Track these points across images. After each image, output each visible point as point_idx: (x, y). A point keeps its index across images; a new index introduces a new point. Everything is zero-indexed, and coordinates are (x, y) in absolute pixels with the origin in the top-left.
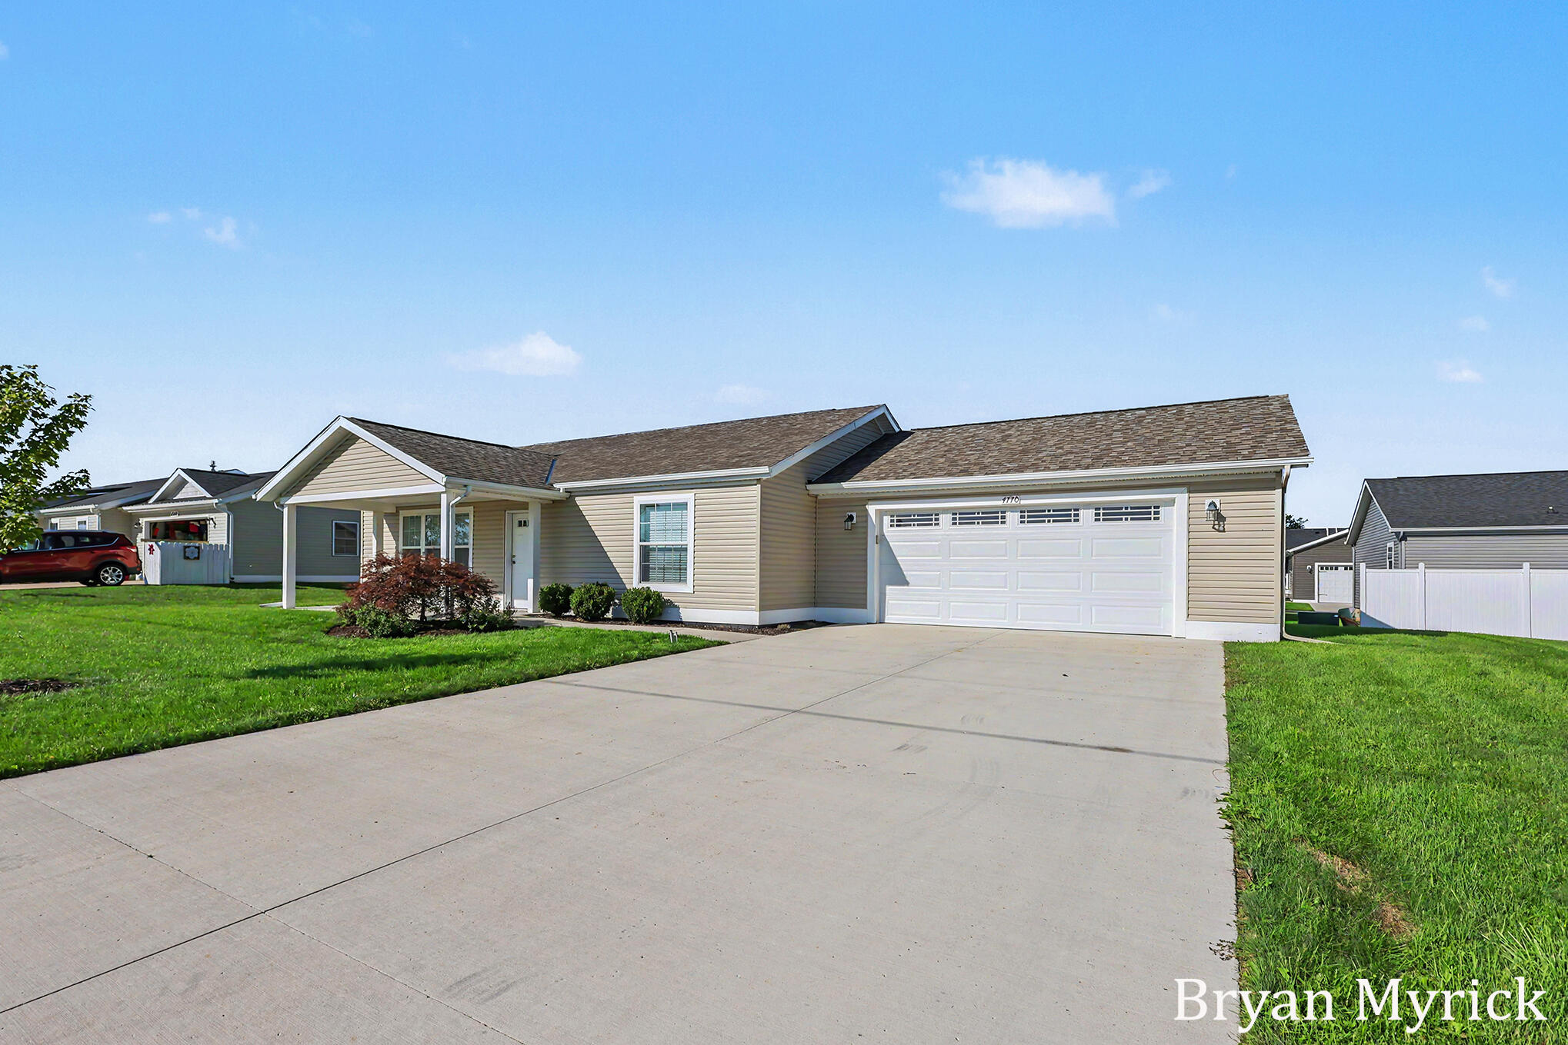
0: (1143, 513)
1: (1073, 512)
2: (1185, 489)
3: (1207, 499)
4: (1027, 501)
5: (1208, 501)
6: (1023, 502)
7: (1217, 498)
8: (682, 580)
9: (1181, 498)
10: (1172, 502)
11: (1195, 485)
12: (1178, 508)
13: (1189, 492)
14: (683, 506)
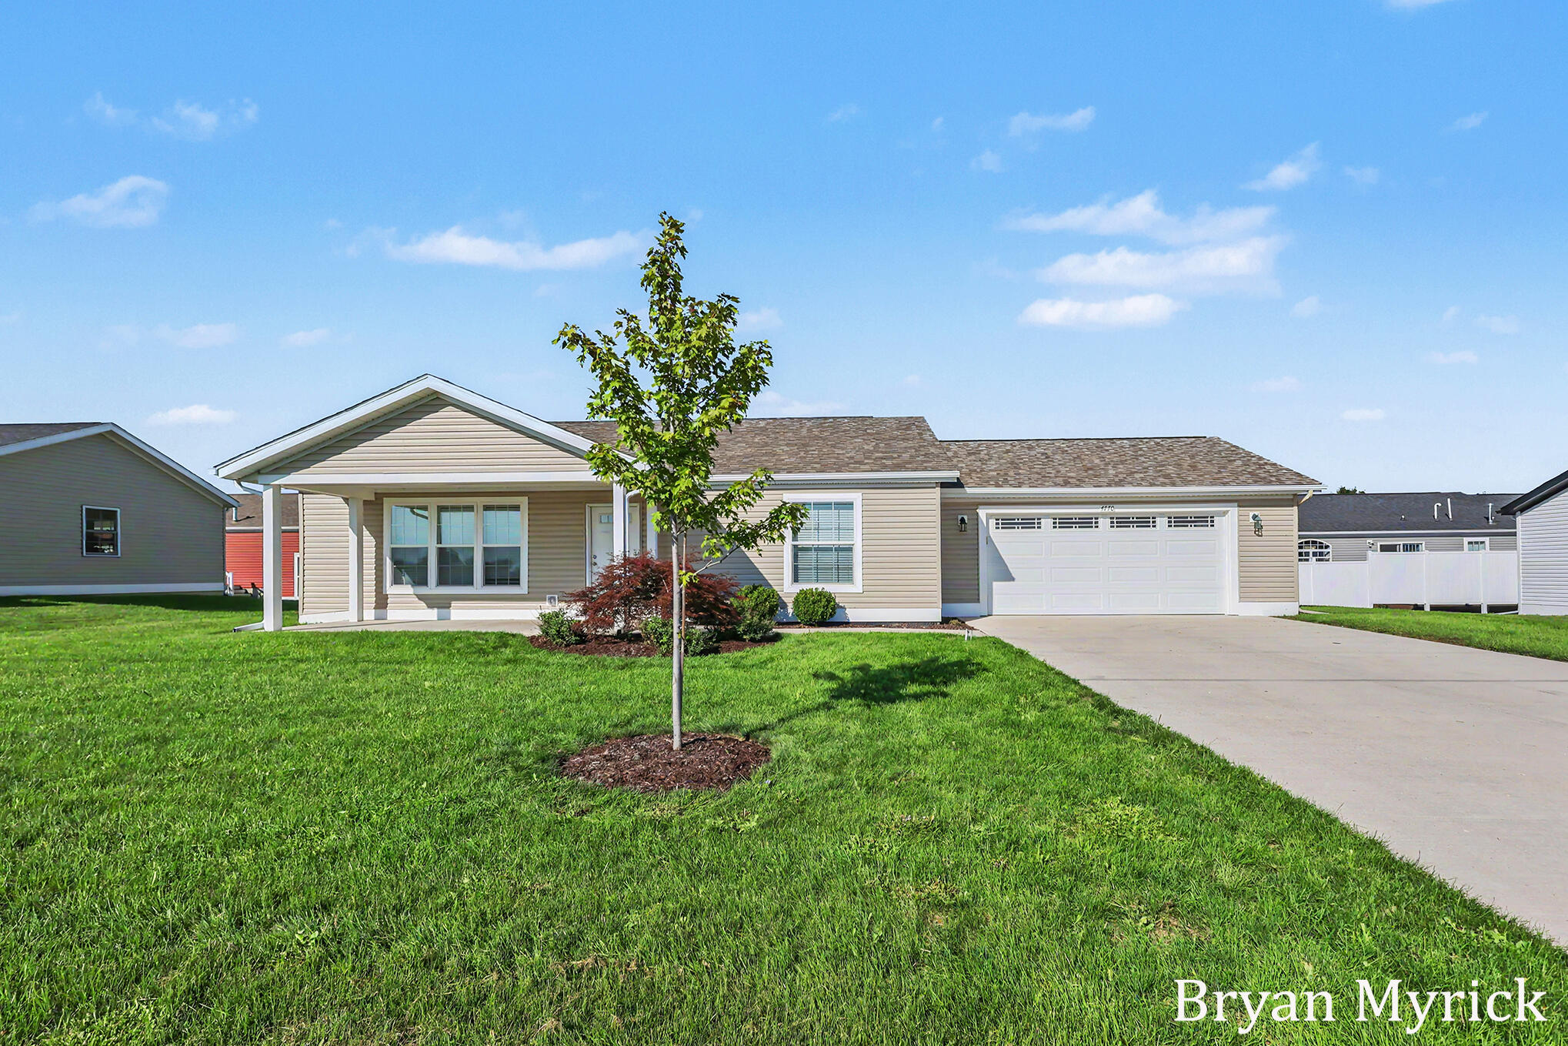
0: (1202, 521)
1: (1151, 520)
2: (1236, 504)
3: (1252, 512)
4: (1120, 510)
5: (1251, 514)
6: (1117, 510)
7: (1257, 511)
8: (850, 579)
9: (1233, 511)
10: (1225, 513)
11: (1243, 502)
12: (1230, 520)
13: (1239, 506)
14: (849, 505)
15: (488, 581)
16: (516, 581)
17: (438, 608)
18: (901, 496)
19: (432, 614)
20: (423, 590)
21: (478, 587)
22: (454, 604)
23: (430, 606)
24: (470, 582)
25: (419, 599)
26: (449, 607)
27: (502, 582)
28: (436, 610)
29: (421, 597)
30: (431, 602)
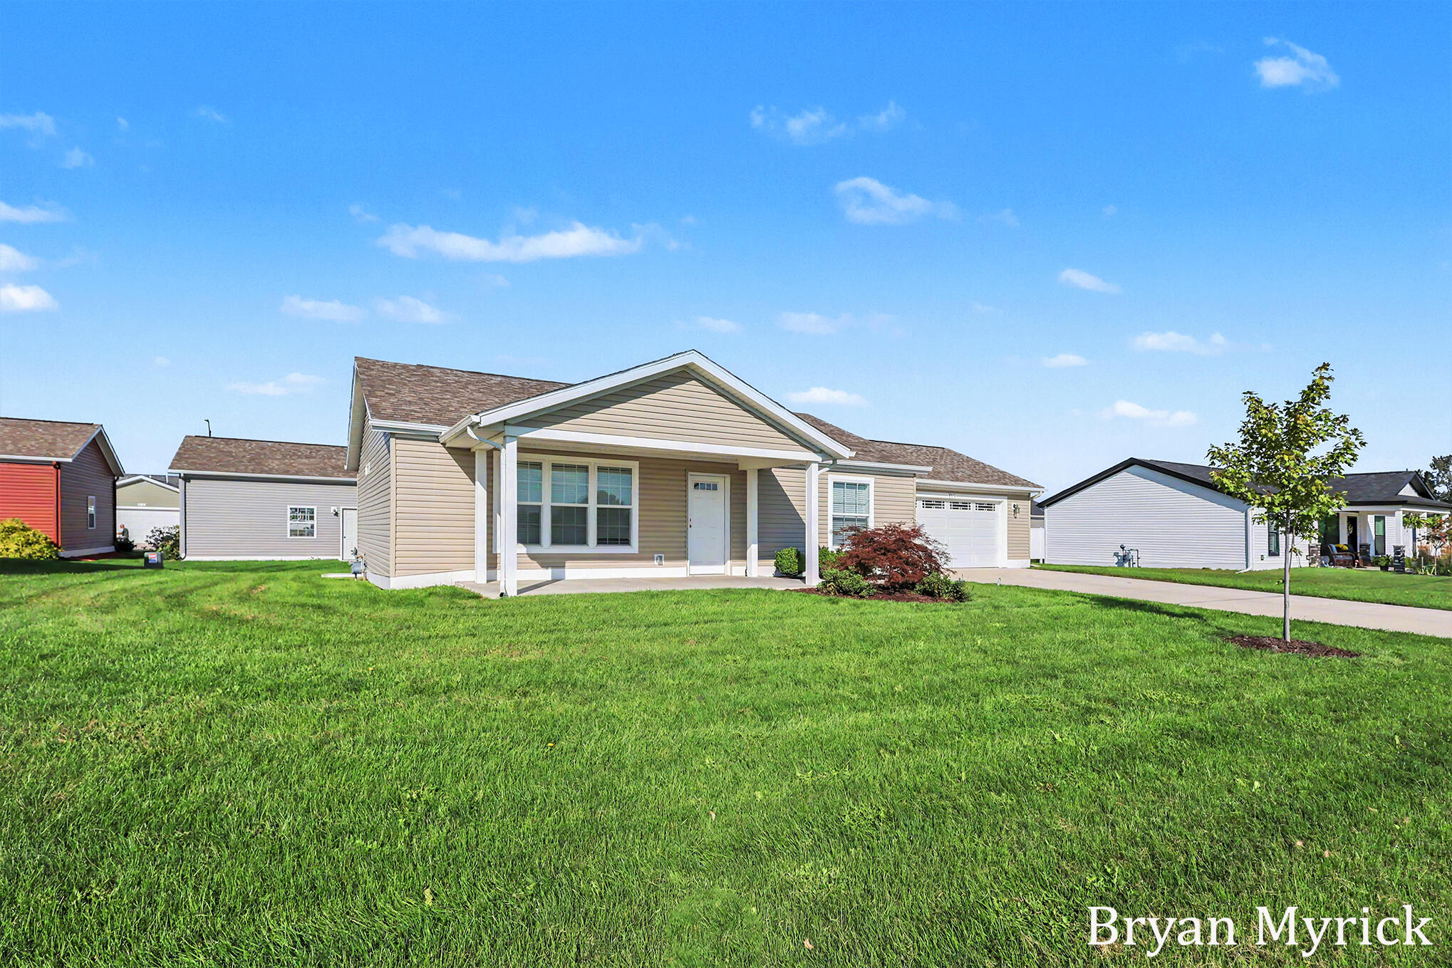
0: (989, 507)
1: (968, 505)
2: (996, 496)
3: (1014, 502)
6: (955, 497)
9: (1005, 501)
10: (999, 503)
11: (999, 495)
12: (1003, 507)
13: (999, 498)
14: (863, 486)
15: (601, 541)
16: (626, 541)
17: (552, 567)
18: (887, 481)
19: (546, 574)
20: (535, 549)
21: (592, 547)
22: (568, 564)
23: (544, 566)
24: (583, 541)
25: (532, 559)
26: (564, 567)
27: (614, 541)
28: (550, 570)
29: (533, 557)
30: (544, 561)
